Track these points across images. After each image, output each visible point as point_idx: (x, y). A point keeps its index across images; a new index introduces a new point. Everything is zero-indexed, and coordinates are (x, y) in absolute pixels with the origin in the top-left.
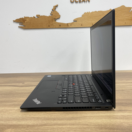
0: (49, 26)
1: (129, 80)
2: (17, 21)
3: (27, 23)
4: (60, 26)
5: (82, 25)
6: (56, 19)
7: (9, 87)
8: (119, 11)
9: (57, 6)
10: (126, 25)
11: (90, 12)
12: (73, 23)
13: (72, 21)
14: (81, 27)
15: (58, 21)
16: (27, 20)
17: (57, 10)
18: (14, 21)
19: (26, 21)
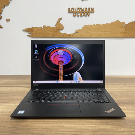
0: (54, 36)
1: (119, 84)
2: (26, 30)
3: (35, 32)
4: (63, 36)
5: (82, 36)
6: (59, 30)
7: (21, 87)
8: (114, 25)
9: (61, 19)
10: (120, 37)
11: (90, 25)
12: (74, 33)
13: (73, 32)
14: (81, 37)
15: (61, 32)
16: (35, 29)
17: (61, 22)
18: (23, 30)
19: (34, 31)
